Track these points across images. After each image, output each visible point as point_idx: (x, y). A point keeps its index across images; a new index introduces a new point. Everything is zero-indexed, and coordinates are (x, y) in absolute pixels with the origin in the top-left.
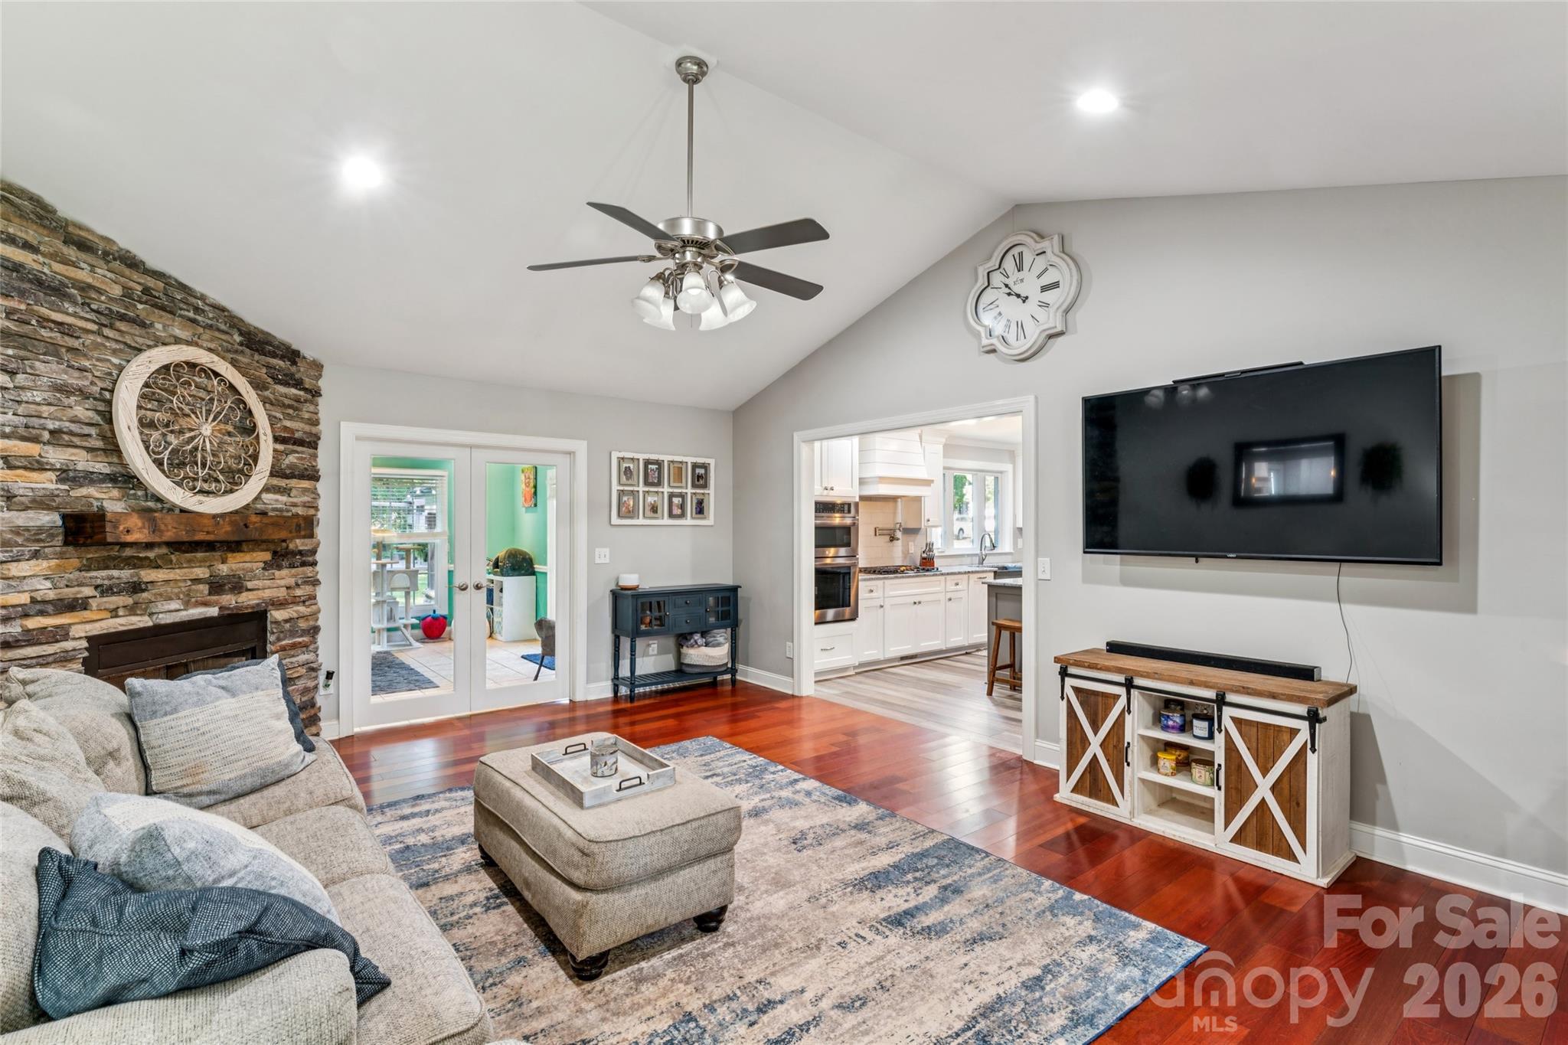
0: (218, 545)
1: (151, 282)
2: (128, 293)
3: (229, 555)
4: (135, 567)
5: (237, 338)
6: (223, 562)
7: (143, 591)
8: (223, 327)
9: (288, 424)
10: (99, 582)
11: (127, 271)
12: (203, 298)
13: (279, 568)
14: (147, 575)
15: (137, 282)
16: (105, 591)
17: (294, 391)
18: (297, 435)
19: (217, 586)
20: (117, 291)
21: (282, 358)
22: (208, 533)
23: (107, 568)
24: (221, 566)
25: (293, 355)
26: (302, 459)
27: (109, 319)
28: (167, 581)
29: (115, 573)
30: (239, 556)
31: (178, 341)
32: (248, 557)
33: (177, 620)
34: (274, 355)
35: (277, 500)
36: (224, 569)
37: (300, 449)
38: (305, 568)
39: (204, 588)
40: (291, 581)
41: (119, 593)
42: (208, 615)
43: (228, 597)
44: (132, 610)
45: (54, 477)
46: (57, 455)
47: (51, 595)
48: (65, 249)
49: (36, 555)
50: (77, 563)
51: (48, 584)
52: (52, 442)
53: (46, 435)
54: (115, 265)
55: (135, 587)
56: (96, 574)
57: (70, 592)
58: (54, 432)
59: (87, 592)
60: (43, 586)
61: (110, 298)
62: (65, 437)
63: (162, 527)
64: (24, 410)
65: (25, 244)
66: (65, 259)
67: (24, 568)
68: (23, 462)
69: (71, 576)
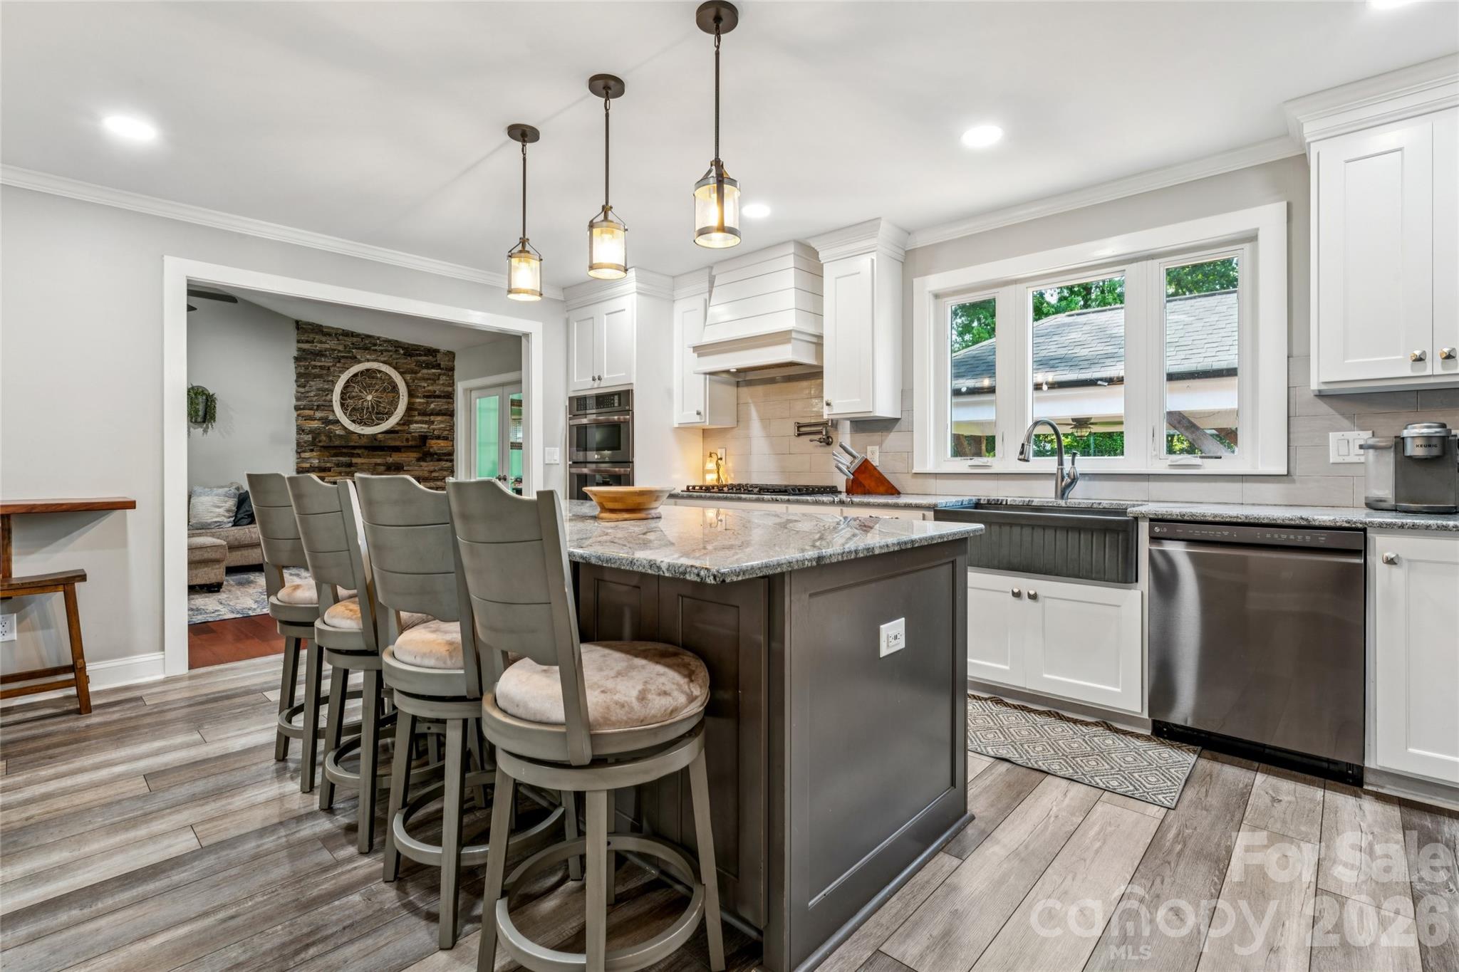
0: (386, 448)
1: (355, 339)
2: (345, 346)
3: (393, 453)
4: (349, 457)
5: (402, 352)
6: (391, 457)
8: (390, 349)
9: (430, 388)
10: (334, 461)
11: (346, 338)
12: (379, 338)
13: (424, 460)
14: (355, 460)
15: (349, 341)
16: (338, 465)
17: (433, 371)
18: (437, 393)
19: (388, 467)
20: (340, 347)
21: (425, 355)
23: (337, 456)
25: (432, 352)
26: (438, 405)
27: (339, 359)
28: (362, 464)
29: (341, 459)
30: (400, 455)
31: (368, 360)
32: (404, 455)
34: (420, 355)
35: (422, 427)
36: (390, 460)
37: (437, 400)
38: (440, 463)
39: (382, 468)
40: (432, 468)
41: (342, 466)
45: (320, 422)
46: (318, 414)
47: (317, 465)
48: (324, 339)
49: (312, 450)
50: (328, 454)
51: (317, 461)
52: (317, 410)
53: (315, 407)
54: (341, 337)
55: (350, 465)
56: (333, 458)
57: (323, 465)
58: (318, 406)
59: (328, 465)
60: (316, 462)
61: (339, 351)
62: (322, 407)
63: (334, 440)
64: (308, 399)
65: (307, 342)
66: (321, 342)
67: (307, 455)
68: (308, 418)
69: (326, 459)
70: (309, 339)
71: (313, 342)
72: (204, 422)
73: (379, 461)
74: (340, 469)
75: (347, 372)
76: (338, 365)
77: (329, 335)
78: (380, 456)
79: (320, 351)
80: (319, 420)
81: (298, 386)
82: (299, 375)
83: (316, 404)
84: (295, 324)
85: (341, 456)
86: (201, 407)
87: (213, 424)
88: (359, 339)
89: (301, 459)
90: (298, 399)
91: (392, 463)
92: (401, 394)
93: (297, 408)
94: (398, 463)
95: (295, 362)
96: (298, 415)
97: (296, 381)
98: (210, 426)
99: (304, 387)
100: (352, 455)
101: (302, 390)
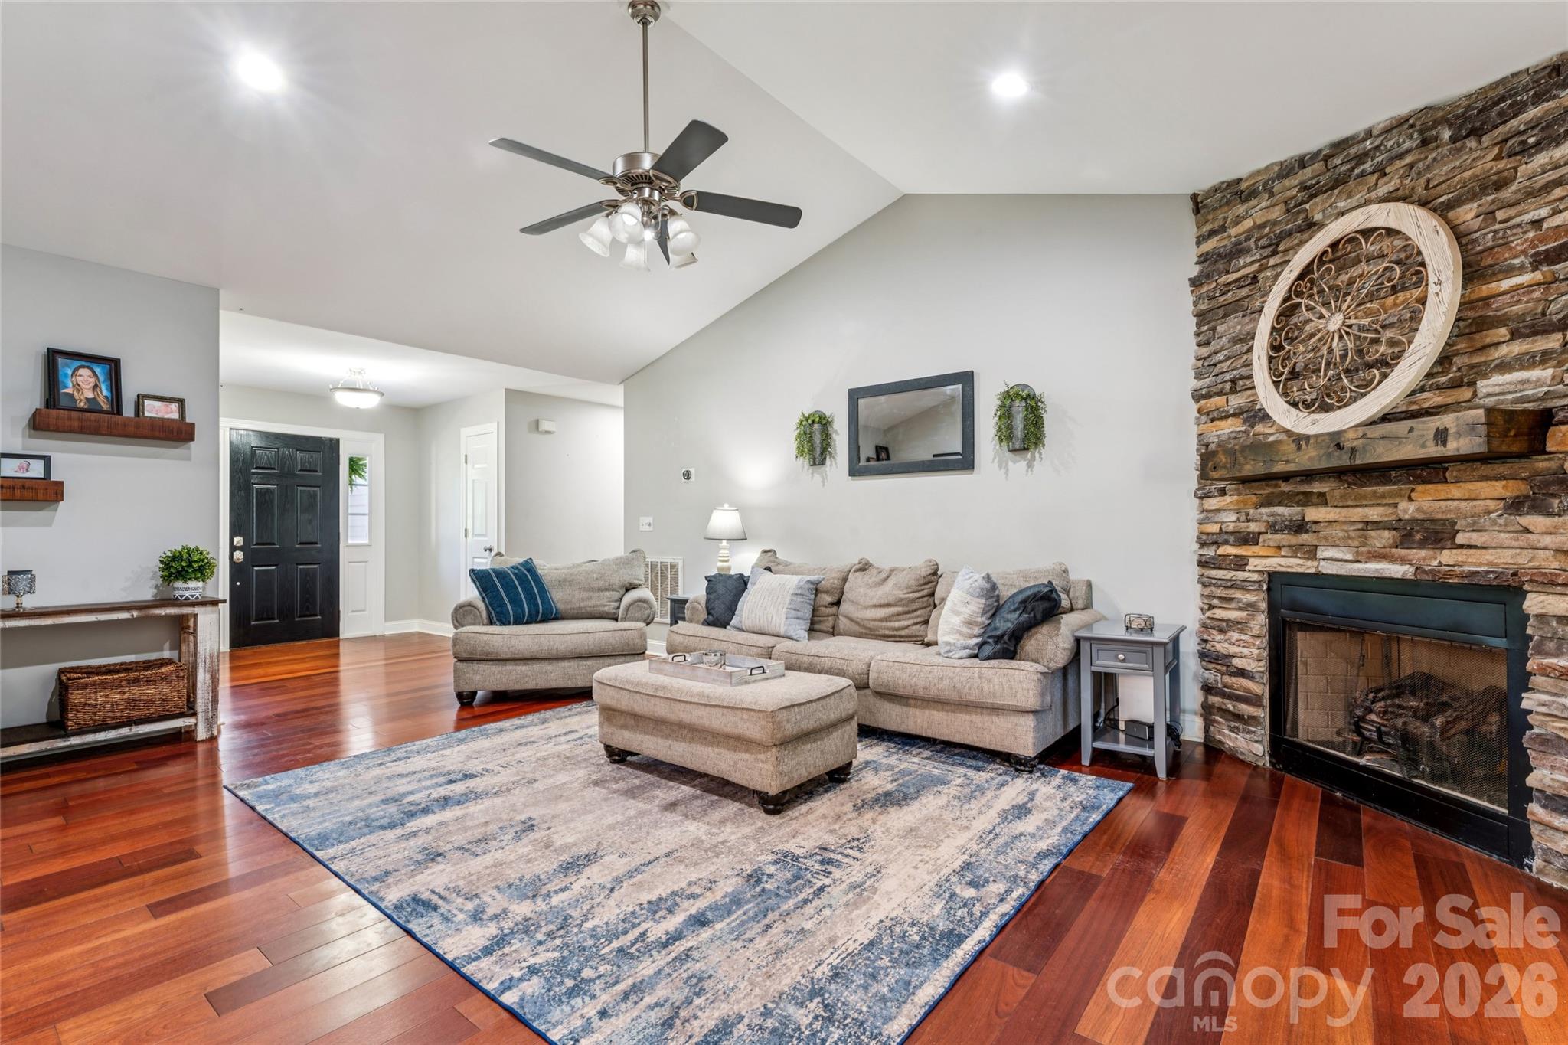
2: (1288, 204)
3: (1420, 488)
4: (1298, 504)
6: (1410, 499)
7: (1307, 531)
10: (1265, 518)
12: (1369, 134)
13: (1543, 510)
14: (1312, 514)
16: (1274, 527)
19: (1408, 534)
20: (1276, 213)
22: (1287, 462)
23: (1269, 504)
24: (1403, 505)
27: (1273, 246)
28: (1329, 522)
29: (1280, 510)
30: (1435, 489)
32: (1455, 491)
33: (1342, 572)
36: (1408, 510)
41: (1281, 531)
42: (1387, 574)
43: (1423, 553)
44: (1295, 550)
45: (1239, 421)
46: (1236, 401)
47: (1231, 528)
48: (1241, 209)
49: (1223, 492)
50: (1254, 499)
51: (1234, 517)
52: (1233, 391)
53: (1228, 386)
54: (1277, 186)
55: (1300, 527)
56: (1264, 510)
57: (1243, 526)
58: (1234, 381)
59: (1254, 527)
60: (1229, 519)
61: (1274, 223)
62: (1241, 382)
63: (1242, 460)
64: (1217, 370)
65: (1212, 233)
66: (1238, 220)
67: (1212, 503)
68: (1215, 414)
69: (1252, 511)
70: (1217, 225)
71: (1223, 229)
72: (1026, 449)
73: (1374, 514)
74: (1278, 537)
75: (1287, 269)
76: (1272, 262)
77: (1253, 193)
78: (1377, 500)
79: (1236, 244)
80: (1234, 415)
81: (1199, 345)
82: (1201, 317)
83: (1228, 377)
84: (1190, 205)
85: (1279, 504)
86: (1019, 423)
87: (1042, 451)
88: (1318, 166)
89: (1207, 515)
90: (1199, 376)
91: (1413, 521)
92: (1432, 279)
93: (1198, 396)
94: (1433, 521)
95: (1192, 292)
96: (1199, 411)
97: (1197, 335)
98: (1037, 455)
99: (1207, 343)
100: (1307, 499)
101: (1205, 351)
